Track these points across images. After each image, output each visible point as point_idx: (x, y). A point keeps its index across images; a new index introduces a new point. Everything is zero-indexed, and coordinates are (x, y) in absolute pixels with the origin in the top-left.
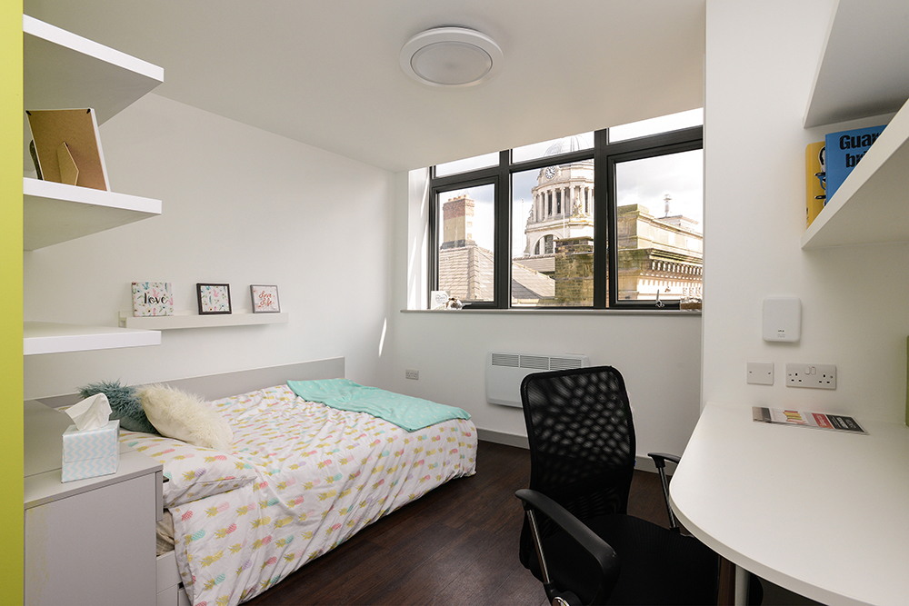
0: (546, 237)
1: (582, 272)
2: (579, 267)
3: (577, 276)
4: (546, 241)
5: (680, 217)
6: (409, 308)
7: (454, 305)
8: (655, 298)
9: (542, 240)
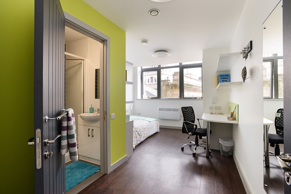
0: (151, 78)
1: (167, 89)
2: (166, 88)
3: (166, 90)
4: (151, 79)
5: (191, 74)
6: (138, 99)
7: (149, 98)
8: (192, 96)
9: (150, 79)
